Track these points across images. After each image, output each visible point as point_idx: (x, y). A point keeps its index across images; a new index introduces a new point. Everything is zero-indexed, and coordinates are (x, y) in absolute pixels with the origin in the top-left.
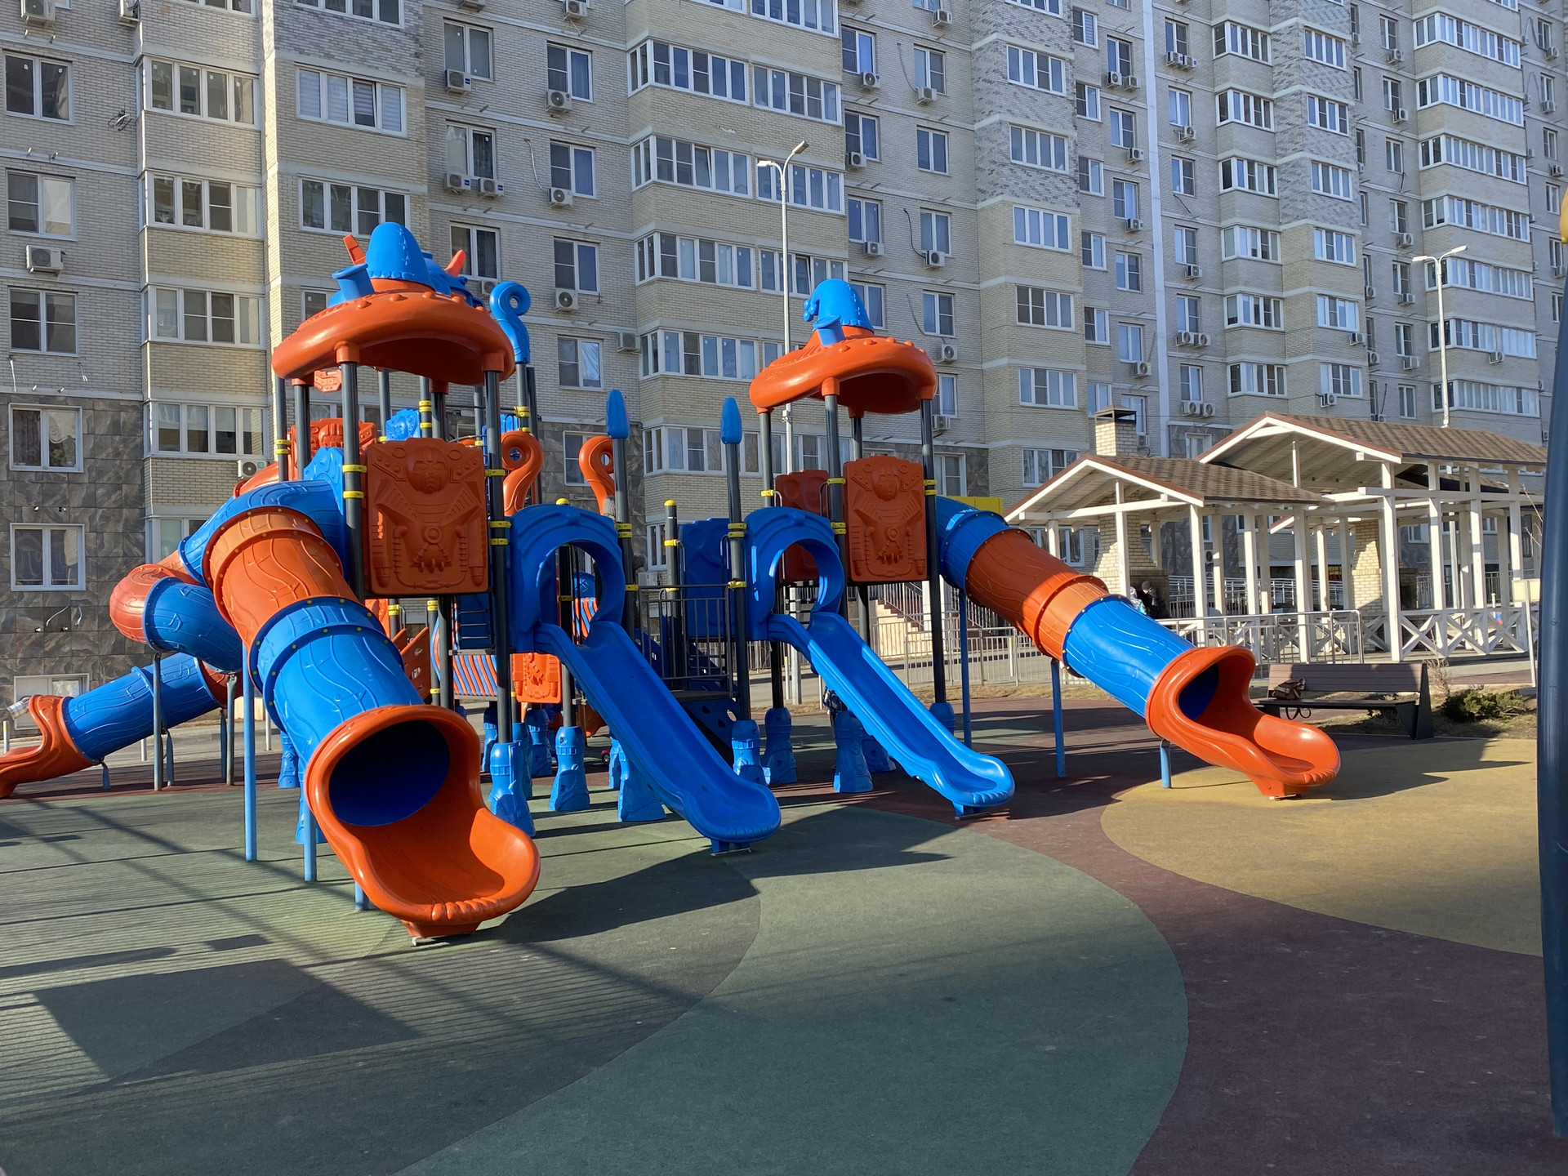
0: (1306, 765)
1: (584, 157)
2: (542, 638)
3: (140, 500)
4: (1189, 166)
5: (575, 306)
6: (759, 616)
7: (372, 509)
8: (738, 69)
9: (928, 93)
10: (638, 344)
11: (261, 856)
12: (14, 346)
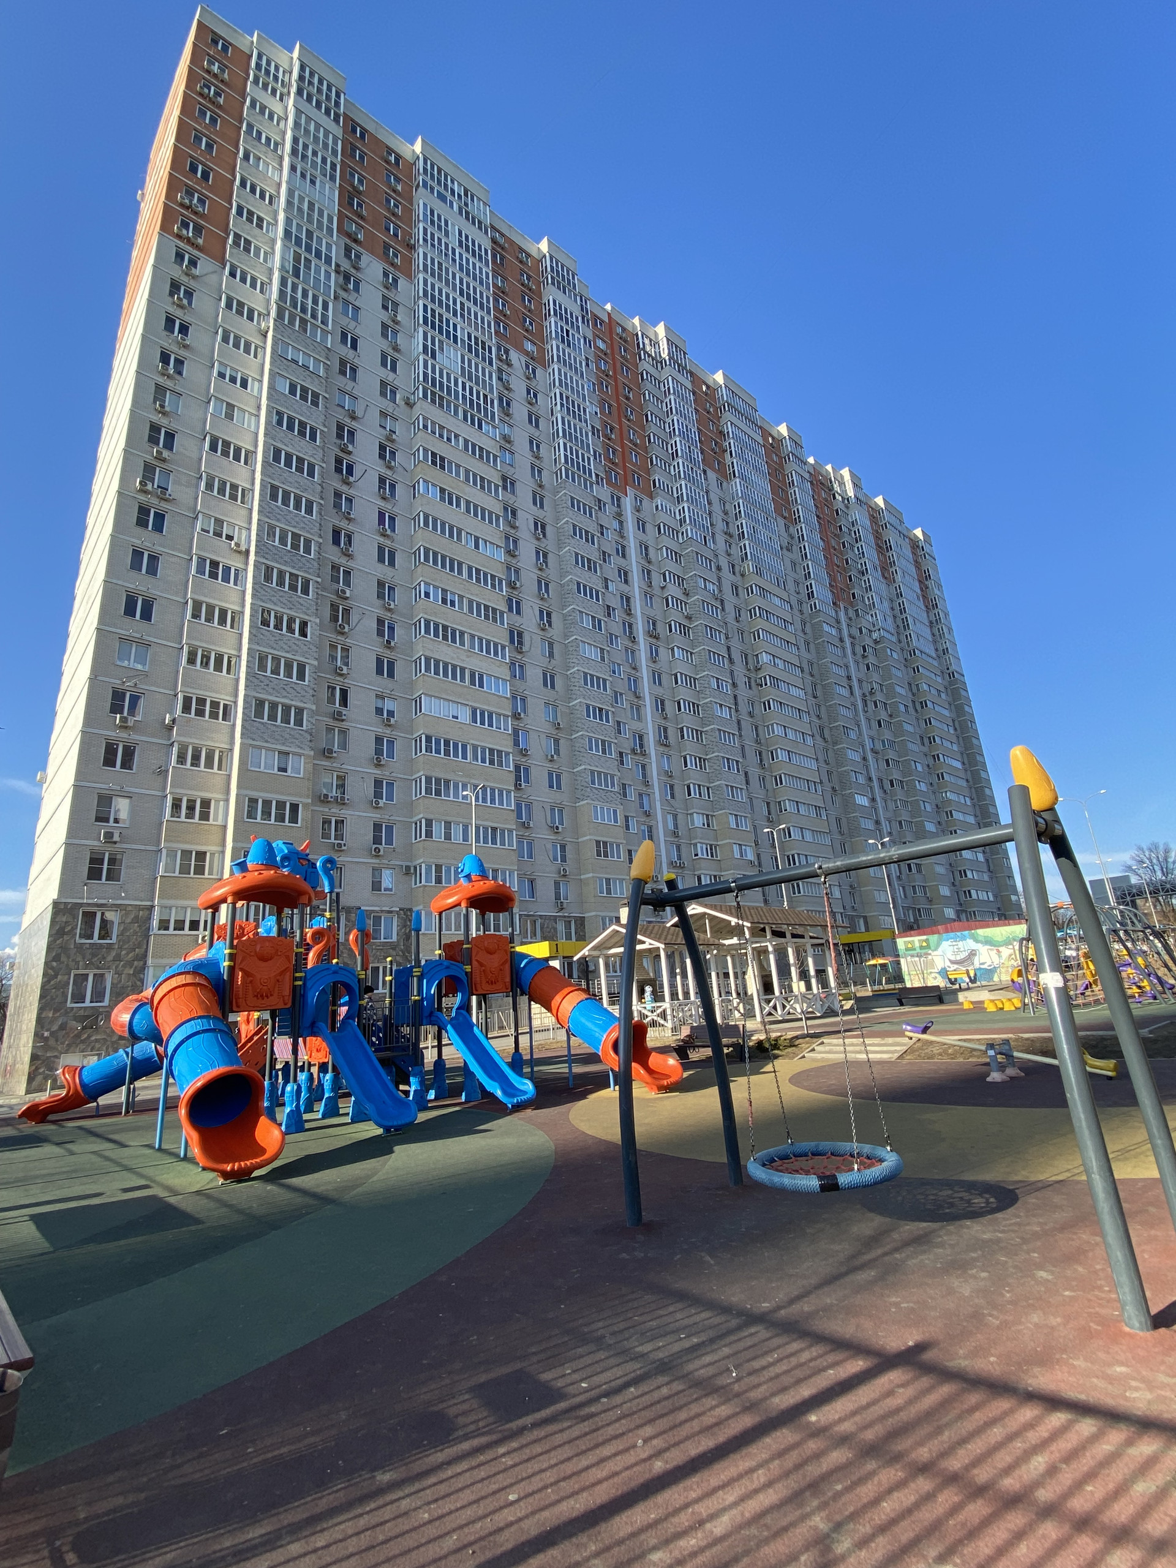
0: (668, 1076)
1: (390, 785)
2: (315, 1030)
3: (145, 956)
4: (672, 787)
5: (381, 853)
6: (426, 1013)
7: (237, 970)
8: (464, 747)
9: (552, 756)
10: (412, 871)
11: (164, 1146)
12: (89, 878)
